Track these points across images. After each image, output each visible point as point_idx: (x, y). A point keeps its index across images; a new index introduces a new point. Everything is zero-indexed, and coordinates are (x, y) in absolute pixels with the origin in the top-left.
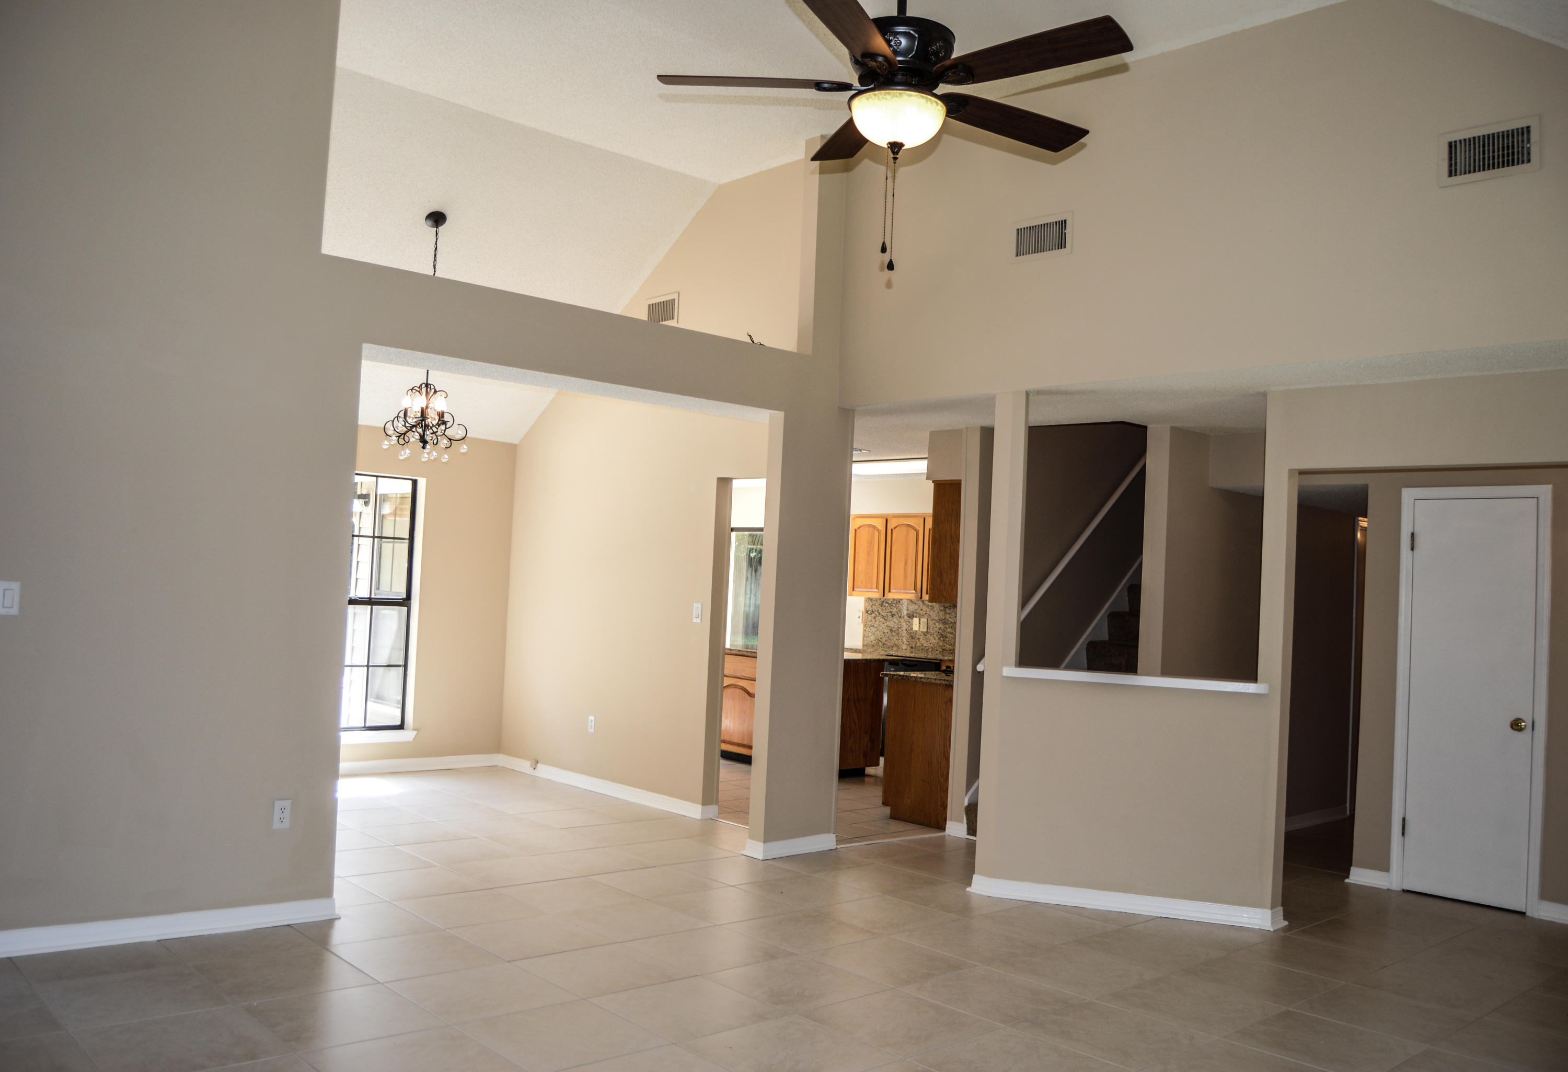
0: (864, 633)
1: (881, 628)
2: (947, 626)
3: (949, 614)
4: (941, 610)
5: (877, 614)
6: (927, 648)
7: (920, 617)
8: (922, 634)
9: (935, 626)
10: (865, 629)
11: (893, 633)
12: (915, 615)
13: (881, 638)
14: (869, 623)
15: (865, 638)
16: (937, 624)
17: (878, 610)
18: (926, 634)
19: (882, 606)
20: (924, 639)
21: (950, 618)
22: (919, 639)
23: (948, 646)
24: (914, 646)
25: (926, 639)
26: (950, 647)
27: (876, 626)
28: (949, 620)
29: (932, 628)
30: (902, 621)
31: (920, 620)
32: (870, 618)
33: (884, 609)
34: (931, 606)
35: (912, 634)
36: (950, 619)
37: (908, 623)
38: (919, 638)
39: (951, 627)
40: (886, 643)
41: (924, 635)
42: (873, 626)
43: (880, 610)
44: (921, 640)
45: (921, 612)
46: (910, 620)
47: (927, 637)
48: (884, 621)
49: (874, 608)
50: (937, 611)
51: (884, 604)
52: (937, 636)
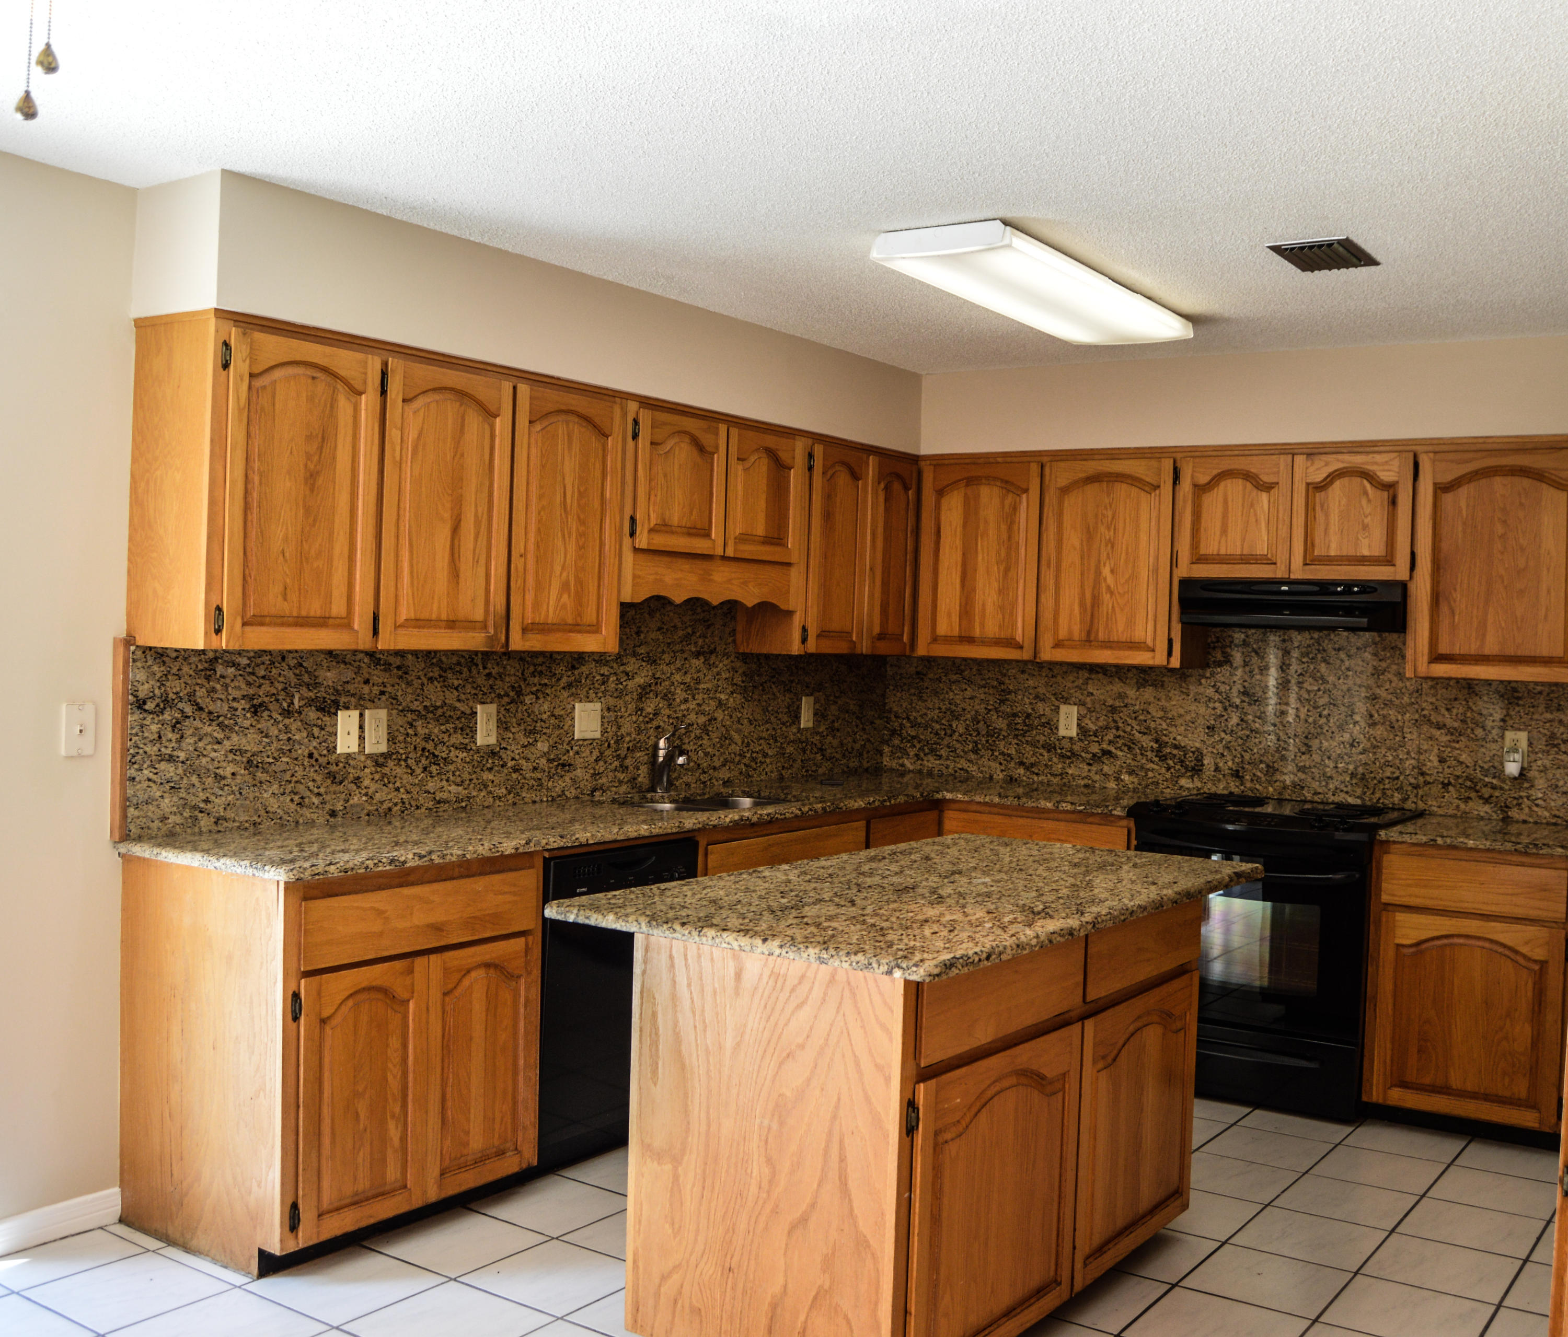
0: (123, 789)
1: (204, 761)
2: (450, 726)
3: (456, 689)
4: (431, 679)
5: (188, 710)
6: (386, 806)
7: (361, 704)
8: (369, 762)
9: (410, 731)
10: (132, 772)
11: (259, 774)
12: (343, 699)
13: (207, 801)
14: (152, 750)
15: (132, 811)
16: (419, 723)
17: (191, 695)
18: (381, 760)
19: (208, 678)
20: (377, 777)
21: (459, 700)
22: (357, 781)
23: (453, 788)
24: (339, 807)
25: (384, 775)
26: (460, 788)
27: (182, 755)
28: (455, 709)
29: (401, 738)
30: (293, 728)
31: (361, 715)
32: (154, 728)
33: (218, 687)
34: (399, 668)
35: (333, 768)
36: (458, 705)
37: (316, 731)
38: (358, 778)
39: (462, 729)
40: (230, 814)
41: (377, 764)
42: (171, 759)
43: (201, 693)
44: (366, 782)
45: (366, 689)
46: (327, 719)
47: (386, 770)
48: (220, 736)
49: (174, 686)
50: (417, 683)
51: (220, 669)
52: (418, 762)
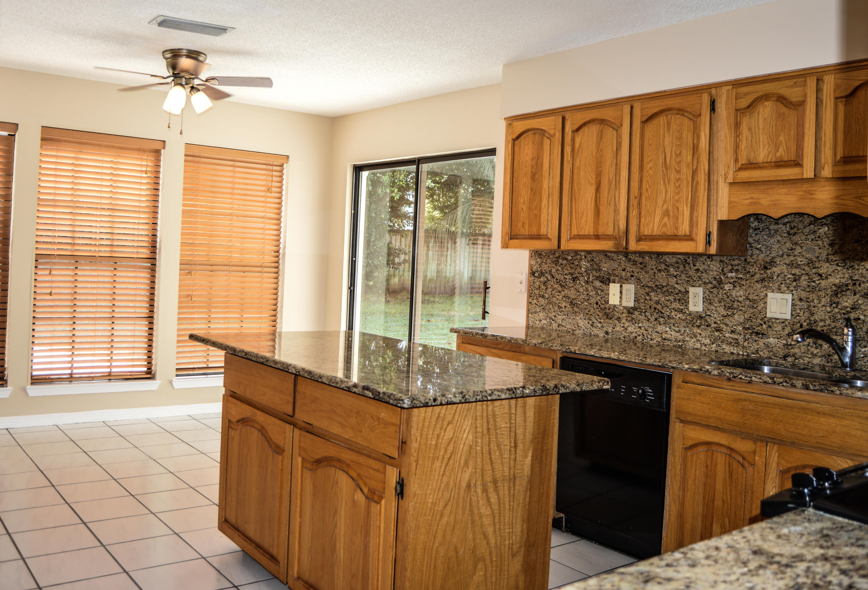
0: (528, 306)
1: (555, 299)
2: (671, 298)
3: (675, 277)
4: (659, 271)
5: (549, 278)
6: (634, 335)
7: (622, 281)
8: (625, 311)
9: (648, 298)
10: (530, 300)
11: (575, 308)
12: (612, 278)
13: (555, 316)
14: (537, 292)
15: (530, 315)
16: (652, 294)
17: (550, 271)
18: (631, 310)
19: (556, 265)
20: (629, 319)
21: (677, 284)
22: (619, 319)
23: (673, 333)
24: (610, 330)
25: (633, 319)
26: (678, 334)
27: (547, 296)
28: (675, 288)
29: (642, 301)
30: (590, 289)
31: (621, 286)
32: (538, 283)
33: (560, 268)
34: (641, 263)
35: (608, 311)
36: (676, 286)
37: (599, 292)
38: (619, 318)
39: (679, 300)
40: (564, 324)
41: (629, 312)
42: (543, 297)
43: (554, 271)
44: (624, 321)
45: (623, 274)
46: (604, 286)
47: (634, 316)
48: (560, 289)
49: (545, 267)
50: (651, 272)
51: (560, 261)
52: (652, 315)
